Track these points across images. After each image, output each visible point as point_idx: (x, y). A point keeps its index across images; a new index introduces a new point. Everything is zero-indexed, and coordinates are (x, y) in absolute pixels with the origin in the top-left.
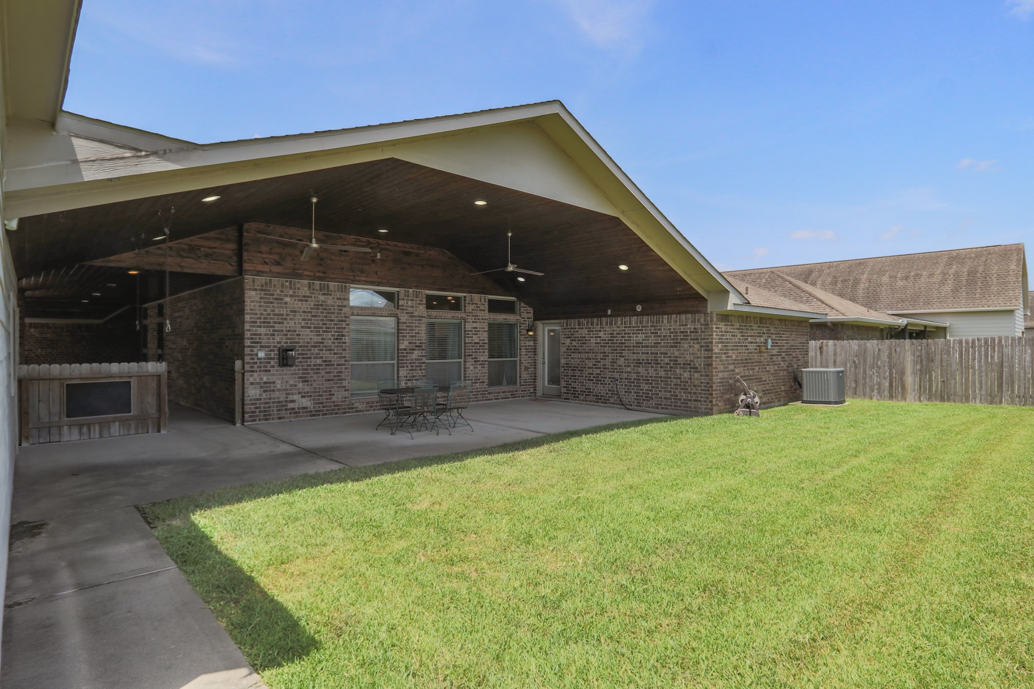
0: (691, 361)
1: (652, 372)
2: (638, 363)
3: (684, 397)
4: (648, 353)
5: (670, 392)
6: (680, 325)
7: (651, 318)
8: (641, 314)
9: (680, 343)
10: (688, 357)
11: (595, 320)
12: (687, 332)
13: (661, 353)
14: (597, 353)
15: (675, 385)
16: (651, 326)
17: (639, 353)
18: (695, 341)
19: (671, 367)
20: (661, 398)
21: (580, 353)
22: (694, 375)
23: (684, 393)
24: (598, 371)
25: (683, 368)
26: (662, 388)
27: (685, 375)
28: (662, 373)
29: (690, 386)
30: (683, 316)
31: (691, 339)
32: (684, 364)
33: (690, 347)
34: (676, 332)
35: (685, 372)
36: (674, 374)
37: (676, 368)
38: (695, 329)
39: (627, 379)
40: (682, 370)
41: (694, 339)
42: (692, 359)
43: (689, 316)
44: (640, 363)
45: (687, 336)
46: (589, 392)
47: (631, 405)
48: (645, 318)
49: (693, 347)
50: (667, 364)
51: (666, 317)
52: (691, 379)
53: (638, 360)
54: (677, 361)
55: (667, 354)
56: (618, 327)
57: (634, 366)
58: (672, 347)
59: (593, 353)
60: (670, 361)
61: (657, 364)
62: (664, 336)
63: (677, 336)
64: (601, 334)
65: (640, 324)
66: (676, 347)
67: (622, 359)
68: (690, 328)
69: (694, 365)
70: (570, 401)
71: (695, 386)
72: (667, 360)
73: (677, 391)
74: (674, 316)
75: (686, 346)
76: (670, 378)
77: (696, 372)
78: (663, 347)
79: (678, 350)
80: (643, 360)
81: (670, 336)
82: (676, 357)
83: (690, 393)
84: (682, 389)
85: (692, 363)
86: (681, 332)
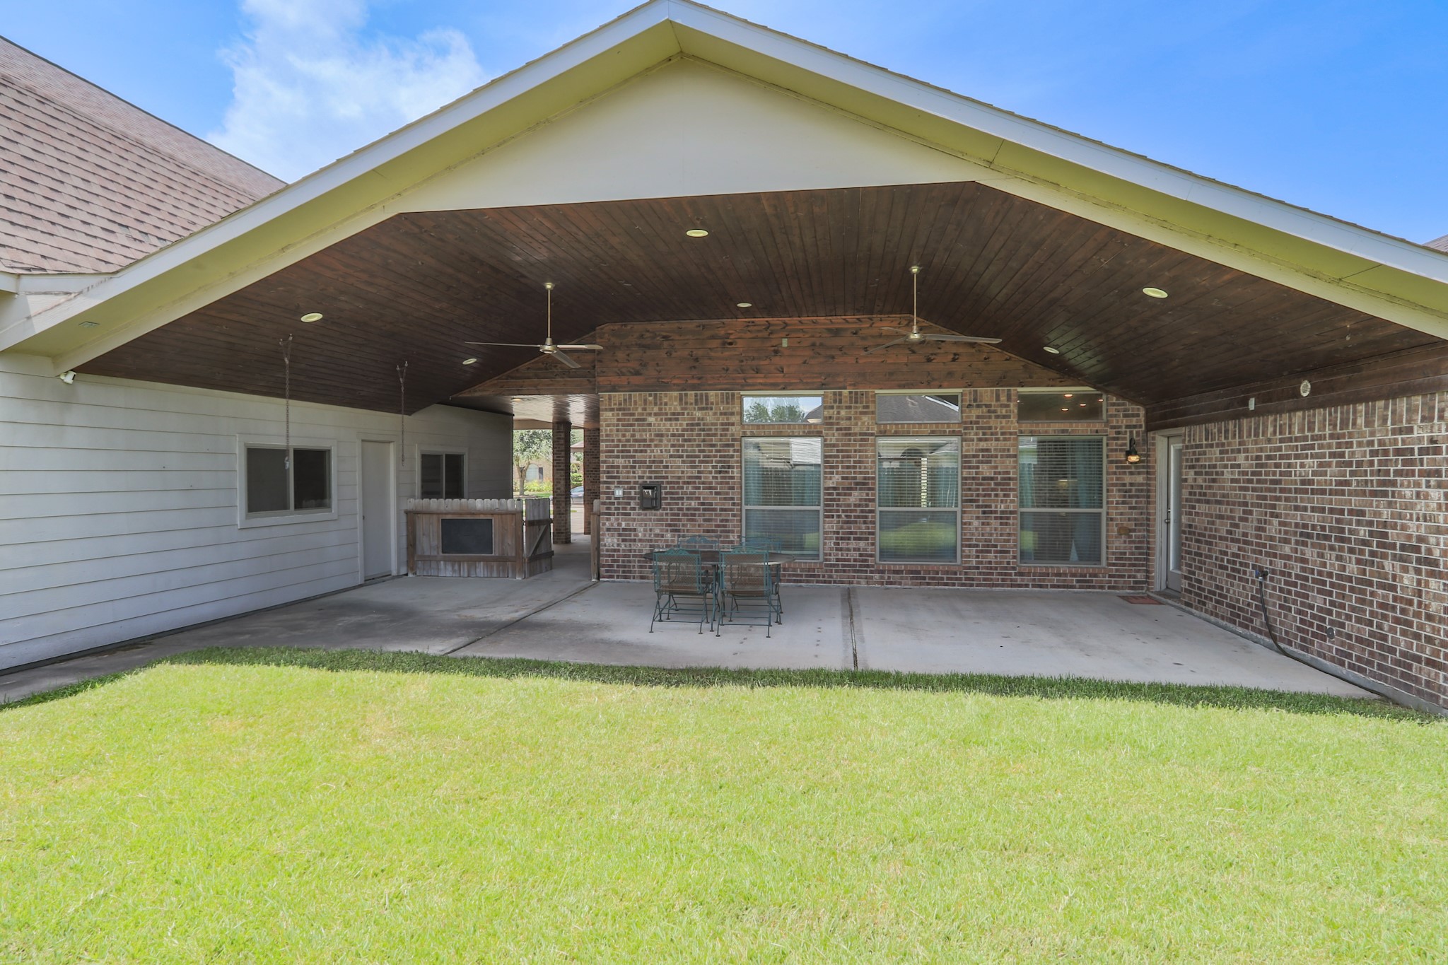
0: (1421, 539)
1: (1332, 564)
2: (1305, 535)
3: (1402, 647)
4: (1323, 510)
5: (1370, 623)
6: (1394, 432)
7: (1330, 414)
8: (1311, 404)
9: (1394, 484)
10: (1414, 528)
11: (1231, 425)
12: (1411, 451)
13: (1351, 512)
14: (1234, 504)
15: (1381, 606)
16: (1332, 436)
17: (1305, 509)
18: (1433, 480)
19: (1373, 554)
20: (1349, 637)
21: (1208, 502)
22: (1427, 584)
23: (1404, 633)
24: (1234, 548)
25: (1402, 559)
26: (1353, 609)
27: (1406, 582)
28: (1352, 569)
29: (1417, 615)
30: (1402, 404)
31: (1422, 474)
32: (1403, 547)
33: (1418, 495)
34: (1386, 453)
35: (1405, 570)
36: (1379, 575)
37: (1384, 556)
38: (1432, 440)
39: (1282, 573)
40: (1398, 564)
41: (1429, 474)
42: (1422, 532)
43: (1418, 400)
44: (1309, 536)
45: (1412, 462)
46: (1220, 596)
47: (1290, 643)
48: (1319, 413)
49: (1427, 496)
50: (1365, 543)
51: (1361, 407)
52: (1419, 594)
53: (1305, 526)
54: (1385, 535)
55: (1362, 513)
56: (1269, 441)
57: (1297, 542)
58: (1374, 494)
59: (1228, 503)
60: (1371, 534)
61: (1342, 540)
62: (1359, 464)
63: (1386, 463)
64: (1241, 459)
65: (1309, 431)
66: (1385, 494)
67: (1275, 521)
68: (1420, 439)
69: (1429, 551)
70: (1193, 611)
71: (1430, 617)
72: (1363, 532)
73: (1386, 625)
74: (1380, 404)
75: (1407, 492)
76: (1370, 584)
77: (1432, 574)
78: (1356, 493)
79: (1390, 505)
80: (1314, 527)
81: (1371, 463)
82: (1385, 524)
83: (1417, 636)
84: (1397, 621)
85: (1423, 546)
86: (1398, 452)
